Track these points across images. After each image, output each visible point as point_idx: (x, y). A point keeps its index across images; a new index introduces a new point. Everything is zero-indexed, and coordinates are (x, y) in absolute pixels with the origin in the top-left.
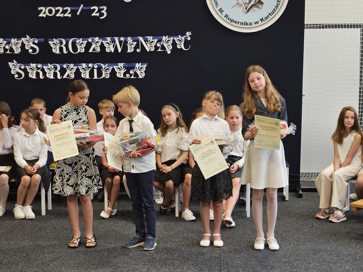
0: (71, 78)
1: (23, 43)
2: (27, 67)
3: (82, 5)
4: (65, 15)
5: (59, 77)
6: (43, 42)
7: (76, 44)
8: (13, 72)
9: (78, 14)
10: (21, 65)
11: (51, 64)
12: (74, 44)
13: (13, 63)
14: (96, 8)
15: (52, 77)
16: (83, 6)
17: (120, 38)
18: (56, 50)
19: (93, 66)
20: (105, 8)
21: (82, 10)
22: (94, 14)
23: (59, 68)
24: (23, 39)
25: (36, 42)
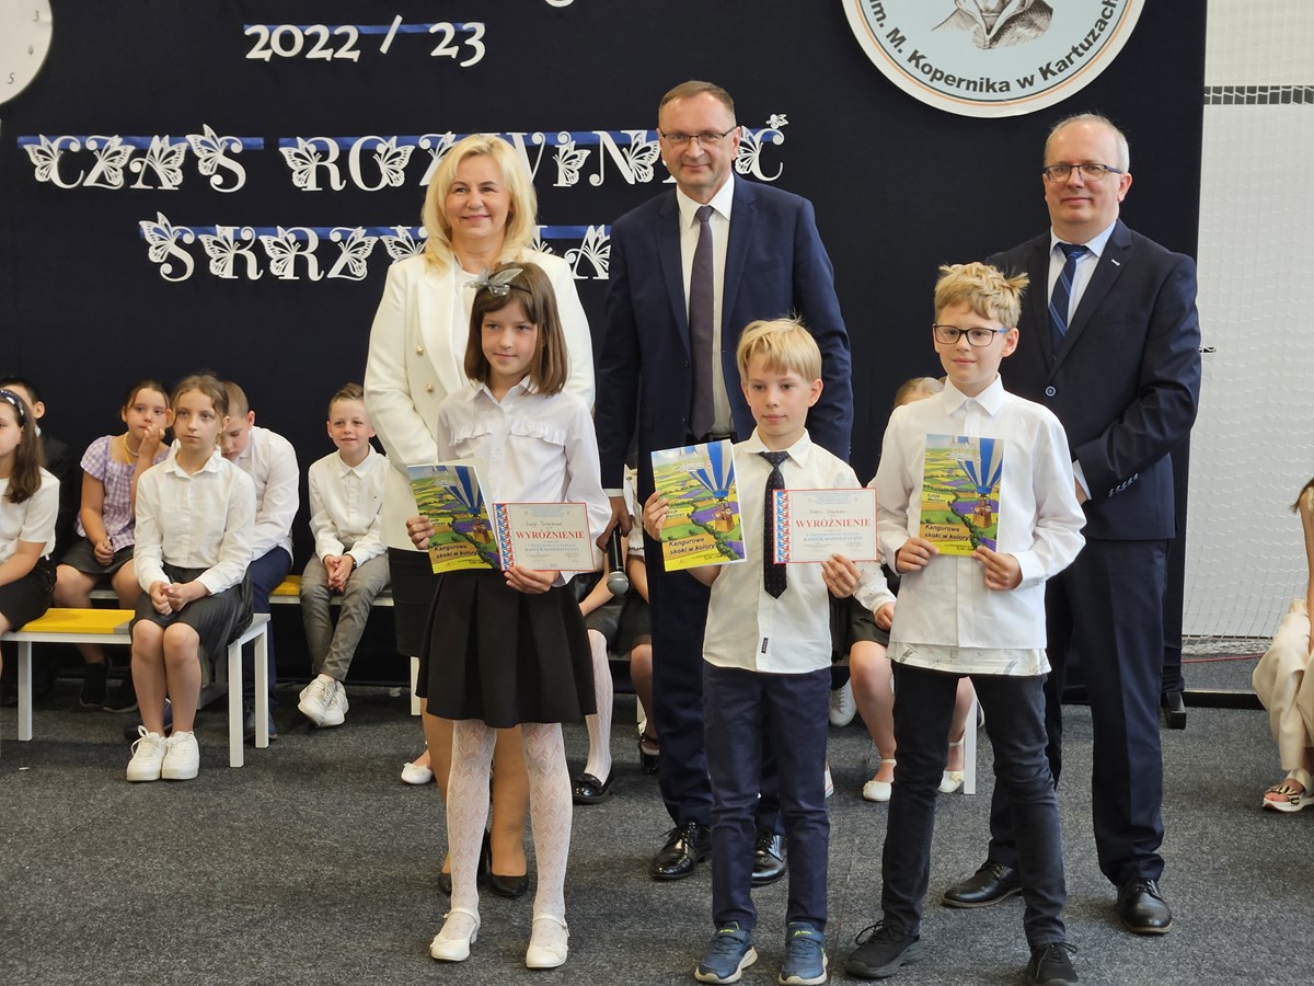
0: (355, 276)
1: (189, 152)
2: (203, 238)
3: (399, 19)
4: (337, 56)
5: (314, 274)
6: (260, 151)
7: (376, 157)
8: (154, 255)
9: (384, 49)
10: (184, 232)
11: (286, 226)
12: (367, 156)
13: (154, 225)
14: (449, 29)
15: (289, 275)
16: (401, 23)
17: (531, 137)
18: (306, 180)
20: (480, 28)
21: (397, 35)
22: (439, 51)
23: (313, 244)
24: (190, 138)
25: (237, 148)
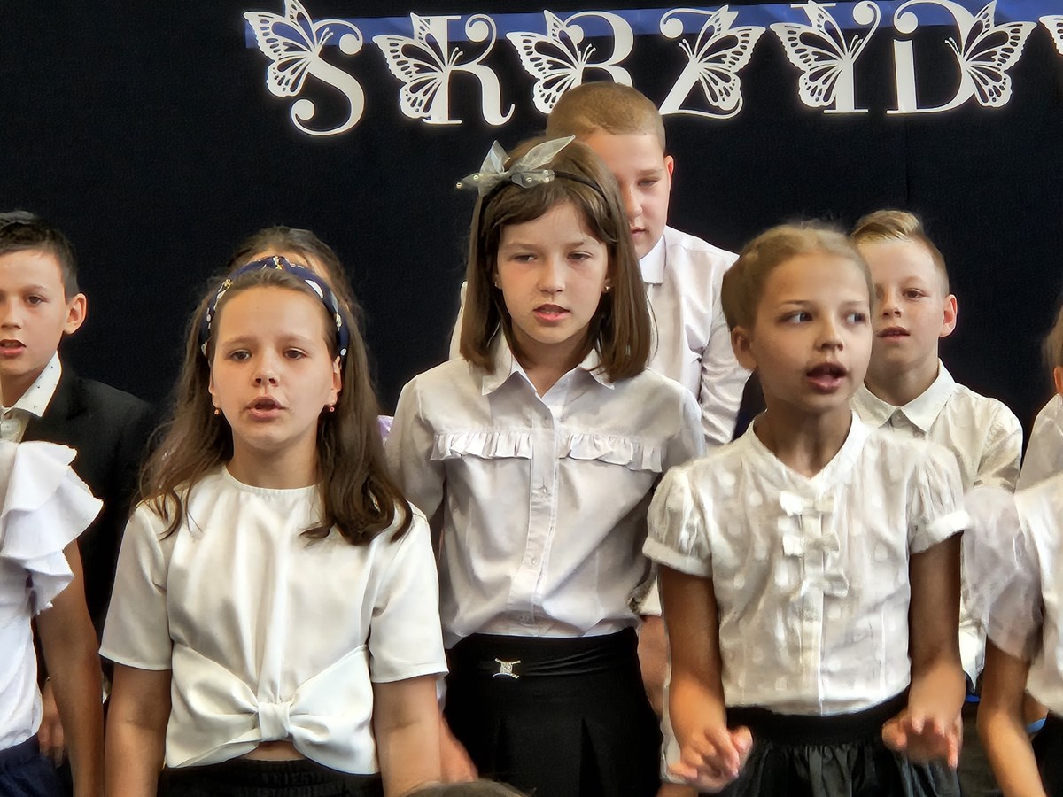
8: (277, 85)
10: (340, 31)
11: (561, 10)
13: (276, 18)
19: (887, 18)
23: (624, 45)
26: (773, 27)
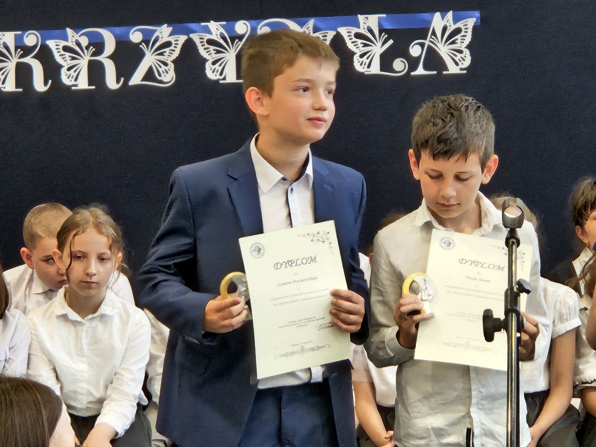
0: (161, 82)
5: (112, 82)
11: (76, 28)
15: (83, 84)
19: (254, 30)
23: (110, 46)
26: (192, 36)
